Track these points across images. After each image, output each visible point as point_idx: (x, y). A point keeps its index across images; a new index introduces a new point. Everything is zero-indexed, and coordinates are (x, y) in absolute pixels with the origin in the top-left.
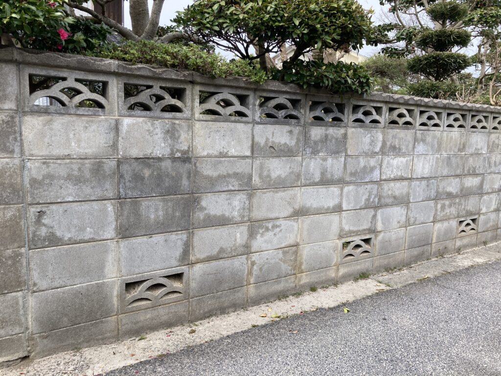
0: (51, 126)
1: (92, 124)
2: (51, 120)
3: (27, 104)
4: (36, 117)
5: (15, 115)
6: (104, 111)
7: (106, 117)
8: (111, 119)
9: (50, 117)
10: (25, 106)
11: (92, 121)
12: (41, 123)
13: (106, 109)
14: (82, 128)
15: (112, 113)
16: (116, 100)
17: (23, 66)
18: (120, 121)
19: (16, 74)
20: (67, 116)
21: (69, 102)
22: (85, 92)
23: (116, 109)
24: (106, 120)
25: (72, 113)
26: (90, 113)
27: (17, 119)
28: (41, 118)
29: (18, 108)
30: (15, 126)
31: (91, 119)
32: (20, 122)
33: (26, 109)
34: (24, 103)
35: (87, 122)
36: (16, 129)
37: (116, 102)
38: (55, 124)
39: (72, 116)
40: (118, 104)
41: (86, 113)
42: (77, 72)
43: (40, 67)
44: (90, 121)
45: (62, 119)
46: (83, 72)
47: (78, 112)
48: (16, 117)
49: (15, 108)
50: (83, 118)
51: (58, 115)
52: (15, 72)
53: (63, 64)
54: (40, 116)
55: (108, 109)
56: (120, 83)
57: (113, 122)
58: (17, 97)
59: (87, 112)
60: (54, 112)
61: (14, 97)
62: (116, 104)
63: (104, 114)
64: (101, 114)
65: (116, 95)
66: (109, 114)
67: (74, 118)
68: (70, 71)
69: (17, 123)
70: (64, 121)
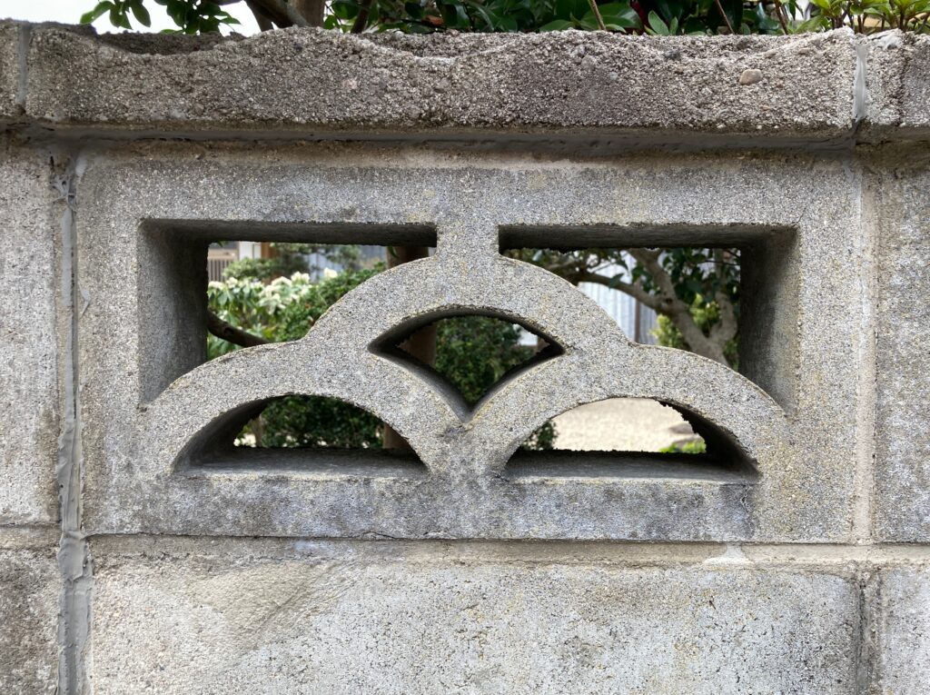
1: (639, 624)
2: (296, 598)
3: (117, 477)
4: (180, 576)
6: (745, 501)
7: (763, 556)
8: (812, 571)
9: (290, 571)
13: (768, 484)
15: (824, 518)
16: (864, 391)
18: (895, 588)
20: (423, 555)
22: (586, 343)
23: (861, 482)
24: (765, 584)
25: (469, 530)
26: (621, 526)
27: (48, 600)
28: (222, 585)
29: (56, 508)
31: (631, 576)
33: (115, 516)
34: (101, 466)
35: (596, 605)
37: (863, 412)
38: (329, 627)
39: (467, 554)
40: (880, 428)
41: (590, 530)
42: (516, 167)
43: (224, 160)
44: (618, 597)
45: (388, 585)
46: (567, 168)
47: (521, 524)
48: (40, 583)
49: (37, 513)
50: (563, 572)
51: (351, 554)
52: (42, 224)
53: (391, 108)
54: (210, 568)
55: (785, 485)
56: (908, 230)
57: (830, 600)
58: (53, 422)
59: (596, 513)
60: (318, 529)
61: (34, 423)
62: (862, 434)
63: (749, 526)
65: (862, 352)
66: (795, 531)
67: (486, 573)
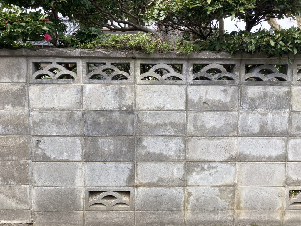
0: (44, 91)
1: (67, 89)
2: (44, 88)
3: (31, 79)
5: (25, 86)
6: (74, 81)
7: (75, 85)
8: (79, 85)
9: (43, 86)
10: (30, 80)
11: (67, 88)
12: (38, 89)
13: (75, 80)
14: (61, 92)
15: (79, 82)
16: (81, 73)
17: (29, 58)
18: (84, 87)
19: (26, 63)
20: (52, 85)
21: (53, 76)
22: (63, 70)
23: (82, 79)
24: (75, 86)
25: (55, 83)
29: (27, 81)
30: (25, 91)
31: (66, 86)
32: (28, 89)
33: (31, 82)
34: (30, 79)
35: (64, 88)
36: (26, 93)
37: (82, 75)
38: (46, 90)
39: (55, 85)
40: (83, 76)
42: (58, 58)
43: (38, 58)
44: (65, 88)
46: (61, 58)
47: (59, 82)
48: (26, 87)
49: (25, 82)
50: (62, 86)
51: (47, 85)
52: (25, 62)
53: (48, 55)
54: (38, 86)
55: (76, 80)
56: (84, 63)
57: (80, 87)
58: (26, 75)
59: (64, 82)
60: (45, 83)
61: (25, 75)
62: (82, 76)
63: (74, 82)
64: (72, 83)
65: (81, 71)
66: (77, 83)
67: (56, 86)
68: (53, 58)
69: (26, 90)
70: (50, 88)
